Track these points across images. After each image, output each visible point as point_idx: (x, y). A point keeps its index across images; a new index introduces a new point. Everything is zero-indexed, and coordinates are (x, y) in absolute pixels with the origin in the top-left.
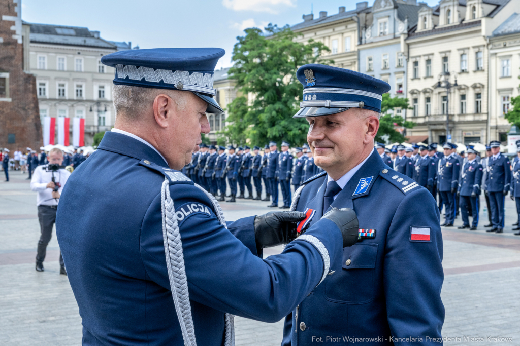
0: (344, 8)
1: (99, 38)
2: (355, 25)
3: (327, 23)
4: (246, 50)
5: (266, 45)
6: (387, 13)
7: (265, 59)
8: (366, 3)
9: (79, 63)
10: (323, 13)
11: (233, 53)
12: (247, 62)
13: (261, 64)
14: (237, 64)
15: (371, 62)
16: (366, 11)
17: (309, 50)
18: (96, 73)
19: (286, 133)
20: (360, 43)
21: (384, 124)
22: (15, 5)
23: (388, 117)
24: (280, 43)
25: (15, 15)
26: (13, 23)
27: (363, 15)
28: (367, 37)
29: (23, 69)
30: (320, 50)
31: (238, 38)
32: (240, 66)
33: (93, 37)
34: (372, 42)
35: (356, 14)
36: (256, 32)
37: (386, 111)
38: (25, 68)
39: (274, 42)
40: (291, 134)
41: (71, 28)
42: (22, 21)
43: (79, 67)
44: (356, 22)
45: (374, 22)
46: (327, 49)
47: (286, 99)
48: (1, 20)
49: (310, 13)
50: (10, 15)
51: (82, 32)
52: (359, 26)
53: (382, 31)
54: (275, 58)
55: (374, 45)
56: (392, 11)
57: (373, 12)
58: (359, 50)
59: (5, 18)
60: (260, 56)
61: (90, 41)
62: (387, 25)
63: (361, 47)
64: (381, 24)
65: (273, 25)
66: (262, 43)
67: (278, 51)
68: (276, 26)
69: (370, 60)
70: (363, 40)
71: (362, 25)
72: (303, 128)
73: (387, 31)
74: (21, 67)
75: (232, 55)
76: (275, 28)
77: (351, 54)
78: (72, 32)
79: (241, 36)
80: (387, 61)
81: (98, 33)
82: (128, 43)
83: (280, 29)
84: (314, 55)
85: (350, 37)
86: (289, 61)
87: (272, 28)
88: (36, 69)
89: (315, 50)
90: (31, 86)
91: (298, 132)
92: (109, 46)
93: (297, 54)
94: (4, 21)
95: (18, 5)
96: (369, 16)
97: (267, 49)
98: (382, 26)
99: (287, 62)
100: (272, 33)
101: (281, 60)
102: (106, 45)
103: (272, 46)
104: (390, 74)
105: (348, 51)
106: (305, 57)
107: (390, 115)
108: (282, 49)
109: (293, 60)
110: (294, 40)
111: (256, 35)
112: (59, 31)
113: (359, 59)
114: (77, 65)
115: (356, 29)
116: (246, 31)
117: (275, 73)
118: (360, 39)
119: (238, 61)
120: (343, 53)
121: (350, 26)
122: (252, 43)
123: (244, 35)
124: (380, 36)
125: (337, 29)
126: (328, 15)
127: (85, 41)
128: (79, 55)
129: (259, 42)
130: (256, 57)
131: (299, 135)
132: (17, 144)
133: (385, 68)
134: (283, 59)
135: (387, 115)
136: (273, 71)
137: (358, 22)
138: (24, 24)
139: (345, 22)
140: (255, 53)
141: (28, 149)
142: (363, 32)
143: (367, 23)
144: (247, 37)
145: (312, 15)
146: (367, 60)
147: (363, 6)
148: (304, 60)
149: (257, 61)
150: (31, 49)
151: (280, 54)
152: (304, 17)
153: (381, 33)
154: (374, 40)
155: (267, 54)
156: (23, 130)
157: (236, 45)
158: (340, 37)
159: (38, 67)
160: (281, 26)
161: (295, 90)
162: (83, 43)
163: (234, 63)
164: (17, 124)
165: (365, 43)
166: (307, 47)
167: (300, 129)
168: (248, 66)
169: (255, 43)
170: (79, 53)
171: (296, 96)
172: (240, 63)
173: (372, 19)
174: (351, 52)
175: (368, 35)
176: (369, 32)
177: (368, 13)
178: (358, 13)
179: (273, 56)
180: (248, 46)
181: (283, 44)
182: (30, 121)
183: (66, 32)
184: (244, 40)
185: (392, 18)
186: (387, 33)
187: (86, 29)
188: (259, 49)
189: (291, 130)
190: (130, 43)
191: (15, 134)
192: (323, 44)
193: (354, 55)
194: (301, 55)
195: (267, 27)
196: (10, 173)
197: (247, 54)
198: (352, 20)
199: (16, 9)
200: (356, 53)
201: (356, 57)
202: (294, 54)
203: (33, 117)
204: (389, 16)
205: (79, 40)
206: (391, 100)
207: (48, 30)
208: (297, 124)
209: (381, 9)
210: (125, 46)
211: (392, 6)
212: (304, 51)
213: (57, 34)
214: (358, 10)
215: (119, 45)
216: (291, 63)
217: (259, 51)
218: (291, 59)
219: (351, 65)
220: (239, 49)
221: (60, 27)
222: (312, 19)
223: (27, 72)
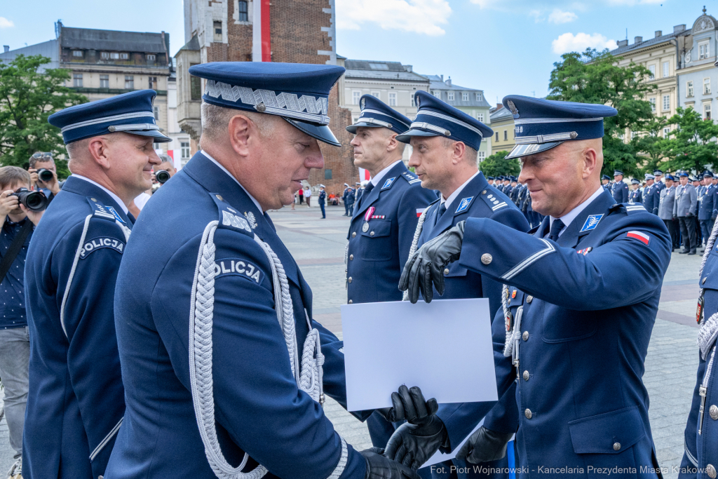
0: (660, 32)
1: (411, 72)
2: (673, 49)
3: (642, 47)
4: (564, 76)
5: (585, 71)
6: (708, 35)
7: (584, 86)
8: (684, 26)
9: (392, 98)
10: (638, 38)
11: (551, 80)
12: (565, 89)
13: (580, 90)
14: (554, 92)
15: (691, 87)
16: (685, 34)
17: (630, 75)
18: (409, 107)
19: (608, 164)
20: (680, 68)
21: (708, 152)
22: (330, 39)
23: (712, 144)
24: (599, 69)
25: (330, 49)
26: (328, 58)
27: (681, 38)
28: (687, 61)
29: (338, 104)
30: (642, 74)
31: (555, 64)
32: (558, 94)
33: (406, 71)
34: (692, 67)
35: (674, 38)
36: (575, 57)
37: (709, 138)
38: (340, 103)
39: (593, 67)
40: (614, 164)
41: (385, 63)
42: (337, 55)
43: (392, 102)
44: (674, 46)
45: (694, 45)
46: (650, 74)
47: (608, 127)
48: (317, 54)
49: (625, 39)
50: (325, 50)
51: (395, 67)
52: (678, 50)
53: (703, 54)
54: (594, 84)
55: (694, 69)
56: (713, 33)
57: (692, 34)
58: (678, 75)
59: (320, 52)
60: (579, 83)
61: (403, 76)
62: (708, 48)
63: (680, 72)
64: (701, 46)
65: (592, 49)
66: (581, 68)
67: (598, 77)
68: (594, 50)
69: (690, 85)
70: (682, 64)
71: (681, 48)
72: (626, 158)
73: (708, 53)
74: (336, 102)
75: (549, 82)
76: (594, 53)
77: (670, 79)
78: (386, 67)
79: (558, 62)
80: (709, 87)
81: (411, 67)
82: (440, 77)
83: (599, 54)
84: (636, 80)
85: (669, 61)
86: (609, 87)
87: (591, 53)
88: (351, 105)
89: (637, 74)
90: (347, 120)
91: (620, 162)
92: (422, 80)
93: (618, 79)
94: (319, 56)
95: (333, 39)
96: (688, 39)
97: (586, 75)
98: (703, 49)
99: (607, 88)
100: (590, 59)
101: (601, 86)
102: (419, 79)
103: (591, 71)
104: (712, 99)
105: (666, 76)
106: (626, 82)
107: (714, 142)
108: (602, 75)
109: (613, 87)
110: (615, 64)
111: (575, 60)
112: (373, 66)
113: (678, 85)
114: (391, 100)
115: (674, 53)
116: (564, 56)
117: (595, 100)
118: (679, 64)
119: (555, 88)
120: (661, 79)
121: (667, 51)
122: (570, 69)
123: (562, 60)
124: (700, 60)
125: (655, 54)
126: (644, 40)
127: (398, 75)
128: (392, 90)
129: (578, 67)
130: (575, 83)
131: (621, 166)
132: (334, 180)
133: (707, 93)
134: (603, 84)
135: (711, 142)
136: (593, 98)
137: (677, 46)
138: (339, 58)
139: (663, 46)
140: (574, 79)
141: (345, 184)
142: (682, 56)
143: (686, 47)
144: (565, 62)
145: (627, 41)
146: (687, 85)
147: (680, 29)
148: (625, 86)
149: (576, 87)
150: (346, 85)
151: (601, 80)
152: (618, 43)
153: (702, 56)
154: (694, 65)
155: (586, 80)
156: (340, 165)
157: (553, 72)
158: (657, 62)
159: (353, 104)
160: (600, 50)
161: (617, 117)
162: (396, 78)
163: (551, 90)
164: (334, 160)
165: (685, 68)
166: (629, 71)
167: (623, 159)
168: (566, 94)
169: (574, 69)
170: (392, 88)
171: (617, 124)
172: (557, 90)
173: (692, 42)
174: (669, 78)
175: (687, 59)
176: (688, 56)
177: (687, 36)
178: (677, 37)
179: (592, 81)
180: (566, 72)
181: (604, 69)
182: (346, 156)
183: (379, 67)
184: (561, 66)
185: (713, 39)
186: (708, 56)
187: (400, 63)
188: (579, 75)
189: (613, 160)
190: (442, 76)
191: (331, 170)
192: (645, 68)
193: (673, 81)
194: (622, 81)
195: (585, 52)
196: (326, 209)
197: (565, 80)
198: (670, 44)
199: (331, 43)
200: (675, 79)
201: (675, 83)
202: (614, 80)
203: (349, 152)
204: (710, 38)
205: (393, 75)
206: (715, 127)
207: (362, 65)
208: (619, 153)
209: (702, 31)
210: (437, 79)
211: (713, 28)
212: (626, 76)
213: (371, 70)
214: (676, 34)
215: (431, 79)
216: (612, 89)
217: (579, 77)
218: (612, 85)
219: (670, 91)
220: (557, 76)
221: (374, 63)
222: (627, 45)
223: (342, 107)
